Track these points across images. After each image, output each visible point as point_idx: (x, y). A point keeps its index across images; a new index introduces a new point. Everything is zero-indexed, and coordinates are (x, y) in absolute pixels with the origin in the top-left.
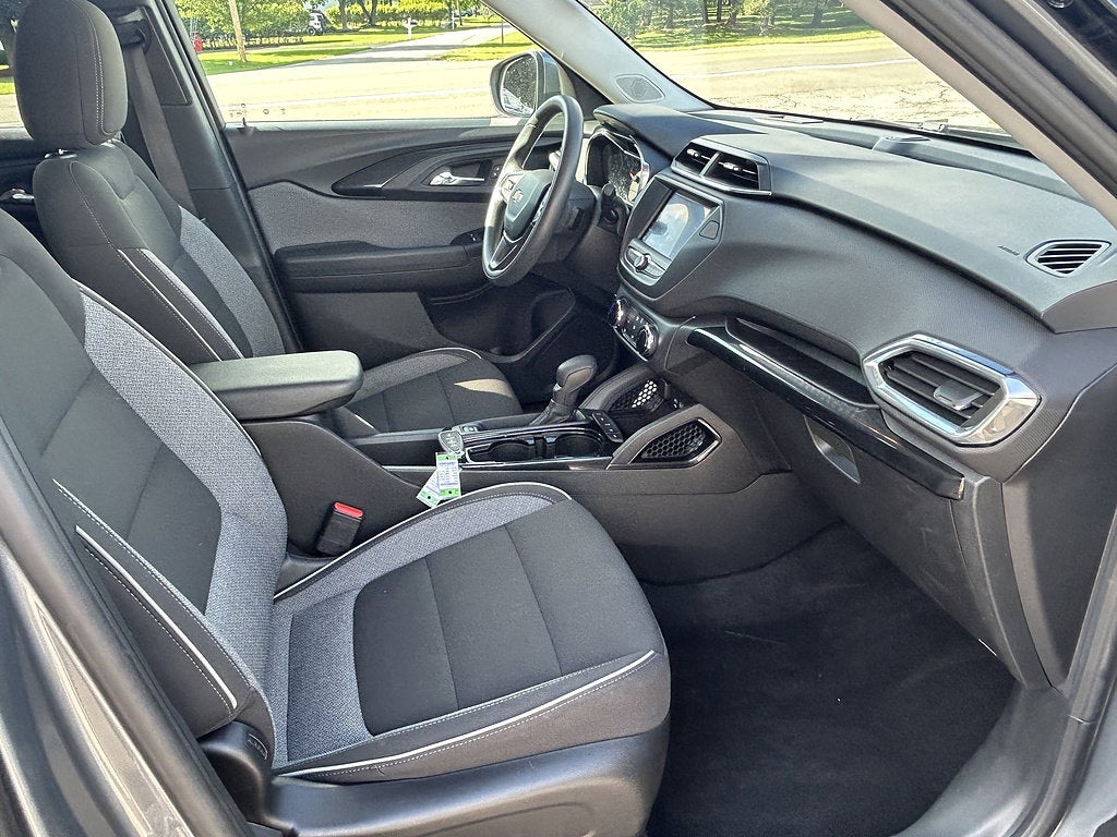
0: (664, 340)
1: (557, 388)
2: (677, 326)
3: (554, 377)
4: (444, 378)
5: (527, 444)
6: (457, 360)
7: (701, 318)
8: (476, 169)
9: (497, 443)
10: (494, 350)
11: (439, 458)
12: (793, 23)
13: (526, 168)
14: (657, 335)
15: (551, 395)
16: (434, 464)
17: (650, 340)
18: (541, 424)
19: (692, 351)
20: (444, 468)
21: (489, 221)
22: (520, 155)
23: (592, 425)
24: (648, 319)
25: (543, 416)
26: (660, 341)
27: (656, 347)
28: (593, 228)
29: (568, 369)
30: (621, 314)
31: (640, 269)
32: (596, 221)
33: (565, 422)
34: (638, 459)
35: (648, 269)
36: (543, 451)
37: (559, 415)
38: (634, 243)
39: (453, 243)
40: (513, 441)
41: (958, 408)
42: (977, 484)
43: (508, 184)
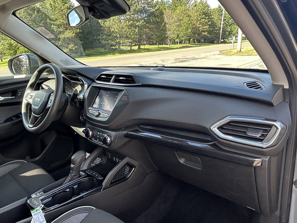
0: (114, 139)
1: (72, 166)
2: (119, 133)
3: (70, 162)
4: (13, 174)
5: (66, 191)
6: (16, 166)
7: (126, 128)
8: (11, 94)
9: (54, 196)
10: (27, 158)
11: (33, 212)
12: (76, 55)
13: (35, 90)
14: (110, 137)
15: (70, 169)
16: (31, 216)
17: (109, 139)
18: (69, 182)
19: (126, 140)
20: (36, 216)
21: (23, 110)
22: (32, 86)
23: (88, 176)
24: (103, 132)
25: (69, 178)
26: (112, 139)
27: (111, 141)
28: (69, 106)
29: (75, 158)
30: (91, 133)
31: (97, 116)
32: (69, 104)
33: (78, 178)
34: (111, 183)
35: (101, 116)
36: (74, 193)
37: (75, 176)
38: (90, 108)
39: (5, 122)
40: (61, 192)
41: (258, 136)
42: (267, 160)
43: (29, 97)
